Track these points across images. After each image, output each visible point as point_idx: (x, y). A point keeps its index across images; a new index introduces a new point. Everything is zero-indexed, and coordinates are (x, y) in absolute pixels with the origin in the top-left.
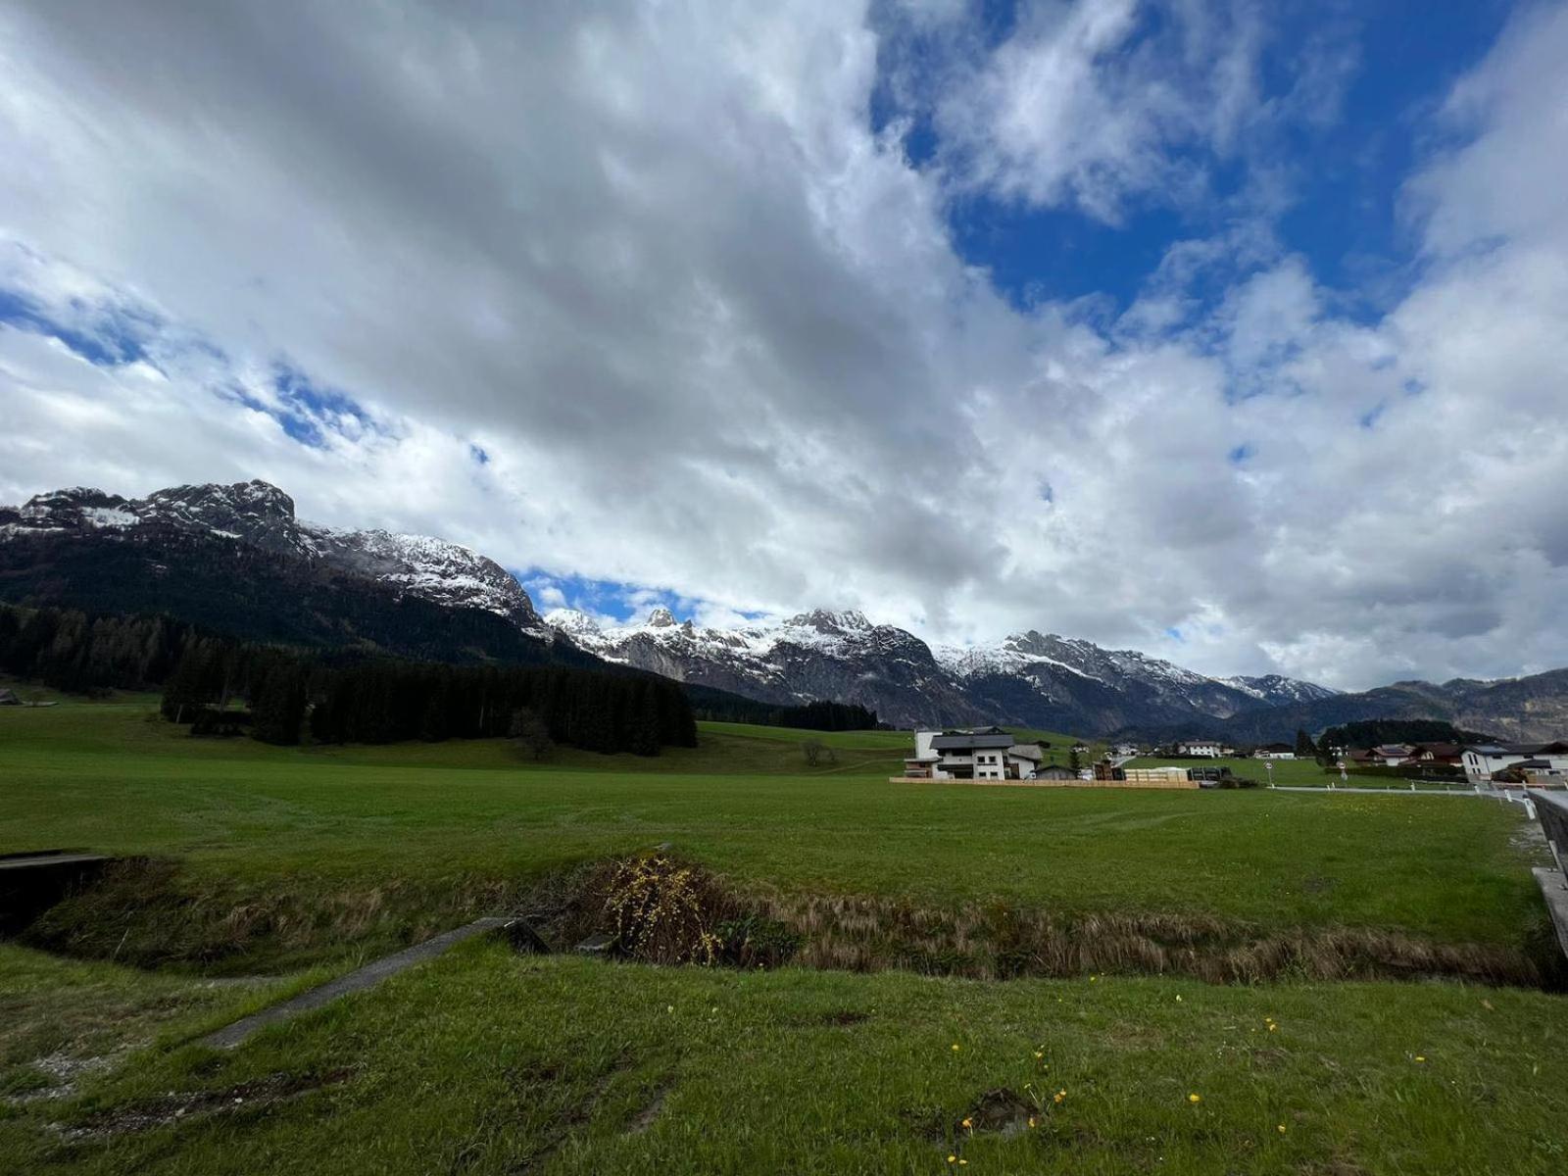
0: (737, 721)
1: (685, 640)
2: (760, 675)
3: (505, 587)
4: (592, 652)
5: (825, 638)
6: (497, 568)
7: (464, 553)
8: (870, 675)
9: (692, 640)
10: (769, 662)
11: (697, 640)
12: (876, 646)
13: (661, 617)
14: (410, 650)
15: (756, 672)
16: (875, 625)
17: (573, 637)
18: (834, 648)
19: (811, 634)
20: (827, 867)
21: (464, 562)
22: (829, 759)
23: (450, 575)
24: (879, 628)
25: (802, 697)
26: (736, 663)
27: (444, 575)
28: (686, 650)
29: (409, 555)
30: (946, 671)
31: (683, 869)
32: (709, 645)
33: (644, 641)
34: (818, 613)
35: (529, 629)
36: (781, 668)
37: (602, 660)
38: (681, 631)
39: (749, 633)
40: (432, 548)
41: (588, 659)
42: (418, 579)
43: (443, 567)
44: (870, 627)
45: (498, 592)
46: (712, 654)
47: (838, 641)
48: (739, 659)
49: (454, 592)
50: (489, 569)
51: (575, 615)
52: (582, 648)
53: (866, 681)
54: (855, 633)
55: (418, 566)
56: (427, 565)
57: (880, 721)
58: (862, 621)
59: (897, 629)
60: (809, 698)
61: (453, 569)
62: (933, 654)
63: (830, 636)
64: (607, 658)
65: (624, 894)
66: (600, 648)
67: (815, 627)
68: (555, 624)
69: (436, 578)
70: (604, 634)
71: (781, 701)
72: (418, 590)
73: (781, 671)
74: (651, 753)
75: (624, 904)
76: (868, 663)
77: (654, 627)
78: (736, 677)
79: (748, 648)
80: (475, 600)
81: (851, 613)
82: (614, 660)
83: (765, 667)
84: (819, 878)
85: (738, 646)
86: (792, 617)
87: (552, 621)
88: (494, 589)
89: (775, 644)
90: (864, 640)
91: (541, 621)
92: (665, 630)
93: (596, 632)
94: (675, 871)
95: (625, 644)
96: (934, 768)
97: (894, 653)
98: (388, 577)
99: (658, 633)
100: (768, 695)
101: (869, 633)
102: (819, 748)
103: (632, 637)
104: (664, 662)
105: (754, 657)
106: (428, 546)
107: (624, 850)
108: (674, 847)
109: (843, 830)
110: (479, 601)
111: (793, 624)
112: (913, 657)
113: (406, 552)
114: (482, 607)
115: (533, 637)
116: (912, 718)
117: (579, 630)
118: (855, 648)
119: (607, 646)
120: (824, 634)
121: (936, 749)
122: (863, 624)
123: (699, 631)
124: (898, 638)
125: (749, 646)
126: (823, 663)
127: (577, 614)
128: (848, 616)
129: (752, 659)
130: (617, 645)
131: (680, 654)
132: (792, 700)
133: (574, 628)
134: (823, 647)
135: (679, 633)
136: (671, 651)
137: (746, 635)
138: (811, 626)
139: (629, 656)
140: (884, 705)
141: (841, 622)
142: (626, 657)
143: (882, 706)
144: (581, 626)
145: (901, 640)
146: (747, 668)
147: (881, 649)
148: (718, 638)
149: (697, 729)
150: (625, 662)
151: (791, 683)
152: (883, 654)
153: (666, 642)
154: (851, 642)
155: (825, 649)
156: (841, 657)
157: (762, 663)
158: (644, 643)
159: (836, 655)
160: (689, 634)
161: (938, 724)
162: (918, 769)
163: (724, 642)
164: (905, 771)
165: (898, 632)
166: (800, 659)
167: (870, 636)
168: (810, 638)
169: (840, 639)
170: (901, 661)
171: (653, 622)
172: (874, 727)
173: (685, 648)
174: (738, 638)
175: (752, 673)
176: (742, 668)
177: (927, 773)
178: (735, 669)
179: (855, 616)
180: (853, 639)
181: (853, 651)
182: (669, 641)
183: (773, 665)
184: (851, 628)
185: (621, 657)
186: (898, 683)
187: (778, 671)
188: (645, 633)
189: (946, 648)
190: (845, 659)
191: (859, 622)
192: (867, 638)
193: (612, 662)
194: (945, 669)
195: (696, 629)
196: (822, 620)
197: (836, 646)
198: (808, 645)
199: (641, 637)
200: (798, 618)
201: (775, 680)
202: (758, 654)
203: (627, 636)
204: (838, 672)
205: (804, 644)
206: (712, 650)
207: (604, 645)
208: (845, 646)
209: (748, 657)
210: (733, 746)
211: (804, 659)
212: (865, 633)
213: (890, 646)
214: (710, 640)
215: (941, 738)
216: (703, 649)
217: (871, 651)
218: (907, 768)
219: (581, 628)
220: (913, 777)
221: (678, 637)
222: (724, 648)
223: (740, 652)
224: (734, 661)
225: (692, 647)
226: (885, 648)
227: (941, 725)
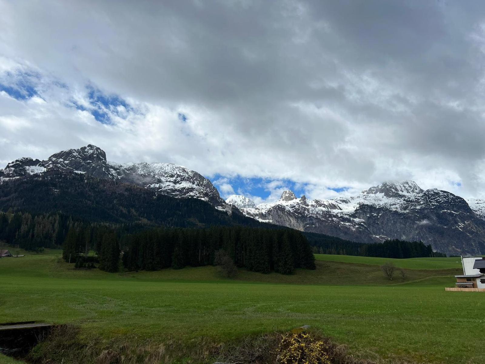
0: (339, 254)
1: (302, 207)
2: (349, 225)
3: (205, 186)
4: (252, 217)
5: (391, 200)
6: (200, 176)
7: (184, 170)
8: (425, 222)
9: (307, 207)
10: (355, 217)
11: (310, 207)
12: (426, 203)
13: (287, 195)
14: (163, 223)
15: (347, 224)
16: (425, 190)
17: (242, 210)
18: (397, 206)
19: (381, 199)
20: (410, 344)
21: (184, 174)
22: (401, 276)
23: (178, 182)
24: (428, 191)
25: (379, 237)
26: (335, 219)
27: (175, 182)
28: (304, 213)
29: (158, 174)
30: (481, 216)
31: (318, 340)
32: (317, 209)
33: (280, 209)
34: (385, 185)
35: (219, 207)
36: (363, 220)
37: (258, 221)
38: (300, 202)
39: (341, 201)
40: (168, 169)
41: (250, 221)
42: (164, 186)
43: (174, 178)
44: (421, 191)
45: (202, 189)
46: (319, 214)
47: (400, 202)
48: (336, 216)
49: (181, 191)
50: (197, 177)
51: (241, 197)
52: (247, 216)
53: (423, 226)
54: (412, 196)
55: (163, 179)
56: (167, 178)
57: (434, 251)
58: (415, 187)
59: (442, 191)
60: (383, 238)
61: (179, 179)
62: (470, 205)
63: (394, 199)
64: (260, 220)
65: (286, 353)
66: (256, 215)
67: (383, 194)
68: (231, 204)
69: (172, 184)
70: (257, 207)
71: (365, 240)
72: (164, 191)
73: (363, 222)
75: (287, 359)
76: (422, 214)
77: (284, 201)
78: (336, 227)
79: (341, 209)
80: (192, 194)
81: (407, 183)
82: (264, 221)
83: (353, 221)
84: (406, 350)
85: (335, 209)
86: (368, 189)
87: (230, 202)
88: (200, 187)
89: (358, 206)
90: (418, 199)
91: (224, 202)
92: (291, 202)
93: (253, 206)
94: (314, 342)
95: (269, 211)
96: (478, 281)
97: (440, 206)
98: (150, 186)
99: (287, 204)
100: (357, 238)
101: (421, 195)
102: (392, 269)
103: (273, 207)
104: (292, 221)
105: (346, 215)
106: (166, 168)
107: (283, 328)
108: (312, 328)
109: (417, 321)
110: (193, 194)
111: (368, 193)
112: (455, 209)
113: (157, 172)
114: (195, 197)
115: (221, 211)
116: (458, 249)
117: (244, 206)
118: (412, 205)
119: (260, 213)
120: (390, 198)
121: (478, 269)
122: (416, 189)
123: (311, 201)
124: (442, 197)
125: (342, 208)
126: (391, 216)
127: (242, 197)
128: (405, 185)
129: (344, 216)
130: (265, 213)
131: (301, 216)
132: (372, 240)
133: (241, 205)
134: (390, 206)
135: (299, 203)
136: (295, 214)
137: (339, 202)
138: (381, 193)
139: (272, 218)
140: (436, 241)
141: (401, 189)
142: (271, 219)
143: (435, 241)
144: (245, 203)
145: (445, 198)
146: (342, 221)
147: (431, 205)
148: (322, 205)
149: (315, 259)
150: (270, 222)
151: (371, 229)
152: (432, 207)
153: (292, 209)
154: (409, 201)
155: (392, 207)
156: (403, 211)
157: (351, 218)
158: (280, 211)
159: (399, 210)
160: (305, 204)
161: (478, 252)
162: (465, 282)
163: (326, 207)
164: (456, 284)
165: (442, 193)
166: (375, 215)
167: (422, 197)
168: (380, 201)
169: (401, 200)
170: (446, 212)
171: (284, 198)
172: (430, 255)
173: (303, 212)
174: (335, 204)
175: (345, 224)
176: (339, 222)
177: (473, 285)
178: (334, 223)
179: (410, 185)
180: (410, 199)
181: (411, 207)
182: (293, 208)
183: (358, 219)
184: (408, 193)
185: (268, 219)
186: (445, 226)
187: (362, 222)
188: (279, 205)
189: (480, 200)
190: (406, 213)
191: (414, 188)
192: (420, 198)
193: (263, 222)
194: (480, 215)
195: (308, 200)
196: (387, 189)
197: (399, 205)
198: (380, 205)
199: (277, 207)
200: (372, 189)
201: (360, 228)
202: (348, 213)
203: (270, 207)
204: (401, 221)
205: (377, 205)
206: (319, 212)
207: (258, 213)
208: (405, 204)
209: (342, 215)
210: (338, 269)
211: (378, 214)
212: (418, 195)
213: (437, 201)
214: (318, 206)
215: (480, 261)
216: (314, 212)
217: (424, 207)
218: (458, 281)
219: (245, 204)
220: (463, 287)
221: (298, 206)
222: (326, 210)
223: (336, 212)
224: (333, 218)
225: (307, 211)
226: (433, 203)
227: (480, 253)
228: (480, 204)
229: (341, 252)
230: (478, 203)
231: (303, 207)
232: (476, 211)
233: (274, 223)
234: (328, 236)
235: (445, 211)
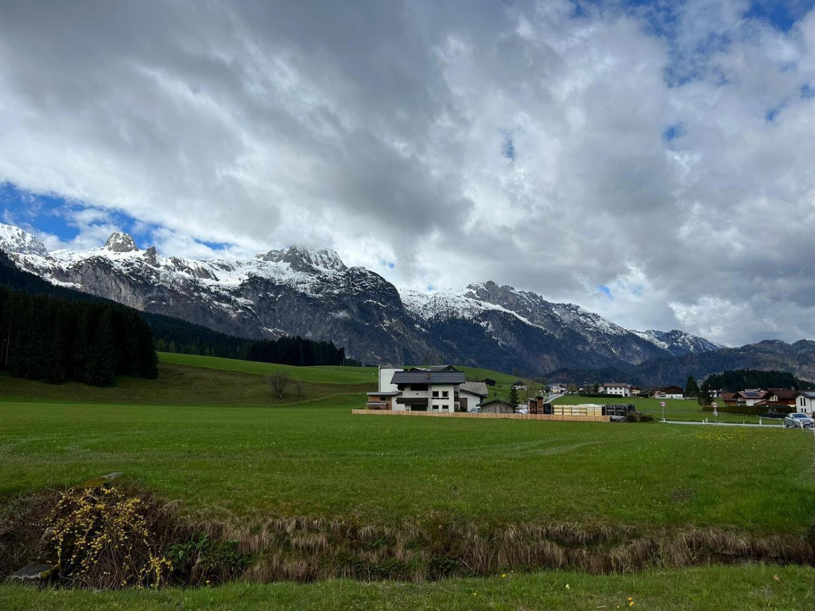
0: (202, 353)
1: (147, 268)
2: (228, 308)
4: (36, 274)
5: (298, 276)
8: (342, 314)
9: (155, 268)
10: (239, 295)
11: (161, 269)
12: (349, 286)
13: (120, 241)
15: (224, 305)
16: (349, 267)
17: (13, 256)
18: (307, 285)
19: (285, 271)
20: (283, 491)
22: (295, 392)
24: (353, 269)
25: (272, 332)
26: (204, 295)
28: (148, 278)
30: (411, 314)
31: (132, 496)
32: (174, 275)
33: (102, 265)
34: (293, 250)
36: (252, 302)
37: (49, 283)
38: (143, 258)
39: (219, 265)
44: (344, 267)
46: (178, 284)
47: (312, 279)
48: (207, 290)
51: (15, 230)
52: (24, 269)
53: (338, 320)
54: (329, 273)
57: (348, 357)
58: (336, 261)
59: (370, 272)
60: (277, 333)
62: (401, 297)
63: (304, 274)
64: (55, 282)
65: (65, 523)
66: (47, 270)
67: (289, 264)
70: (51, 254)
71: (250, 335)
73: (252, 305)
74: (107, 383)
75: (64, 534)
76: (340, 302)
77: (112, 252)
78: (204, 308)
79: (217, 280)
81: (326, 253)
82: (63, 284)
83: (235, 301)
84: (274, 501)
85: (208, 278)
86: (266, 253)
89: (247, 278)
90: (338, 279)
92: (124, 256)
93: (42, 251)
94: (124, 499)
95: (78, 267)
96: (394, 401)
97: (365, 294)
99: (117, 259)
100: (237, 329)
101: (342, 273)
102: (285, 381)
103: (86, 260)
104: (123, 289)
105: (224, 290)
107: (66, 481)
108: (124, 476)
109: (301, 457)
111: (265, 259)
112: (383, 300)
116: (378, 356)
117: (20, 248)
118: (328, 287)
119: (55, 268)
120: (298, 272)
121: (396, 384)
122: (337, 265)
123: (164, 259)
124: (370, 280)
125: (218, 278)
126: (295, 300)
127: (17, 230)
128: (323, 255)
129: (221, 292)
130: (67, 268)
131: (142, 282)
132: (261, 334)
133: (13, 246)
134: (297, 284)
135: (141, 260)
136: (131, 279)
137: (215, 266)
138: (285, 263)
139: (82, 280)
140: (352, 343)
141: (316, 261)
142: (78, 282)
143: (350, 343)
144: (23, 244)
145: (372, 282)
146: (216, 300)
147: (353, 290)
148: (185, 268)
149: (158, 360)
150: (77, 287)
151: (261, 318)
152: (355, 294)
153: (126, 268)
154: (324, 280)
155: (298, 286)
156: (314, 295)
157: (232, 296)
158: (100, 268)
159: (308, 292)
160: (153, 262)
161: (401, 362)
162: (379, 402)
163: (191, 273)
164: (367, 404)
165: (371, 274)
166: (272, 295)
167: (343, 277)
168: (283, 274)
169: (313, 277)
170: (371, 302)
171: (111, 245)
172: (341, 363)
173: (147, 276)
174: (207, 269)
175: (221, 306)
176: (210, 301)
177: (387, 405)
178: (203, 301)
179: (330, 256)
180: (327, 278)
181: (326, 290)
182: (129, 268)
183: (244, 299)
184: (325, 268)
185: (72, 281)
186: (367, 323)
187: (249, 305)
188: (101, 257)
189: (414, 292)
190: (318, 297)
191: (335, 262)
192: (340, 278)
193: (61, 286)
194: (411, 311)
195: (160, 256)
196: (296, 258)
197: (309, 284)
198: (281, 281)
199: (96, 262)
200: (272, 253)
201: (245, 314)
202: (228, 287)
203: (80, 259)
204: (309, 309)
205: (277, 280)
206: (177, 280)
207: (51, 267)
208: (318, 284)
209: (217, 290)
210: (197, 378)
211: (276, 295)
212: (338, 273)
213: (362, 287)
214: (176, 270)
215: (401, 374)
216: (168, 278)
217: (344, 291)
218: (369, 401)
219: (23, 246)
220: (374, 409)
221: (139, 264)
222: (191, 279)
223: (208, 284)
224: (201, 293)
225: (155, 275)
226: (357, 288)
227: (403, 363)
228: (413, 297)
229: (207, 350)
230: (411, 295)
231: (149, 268)
232: (407, 306)
233: (86, 289)
234: (188, 323)
235: (371, 301)
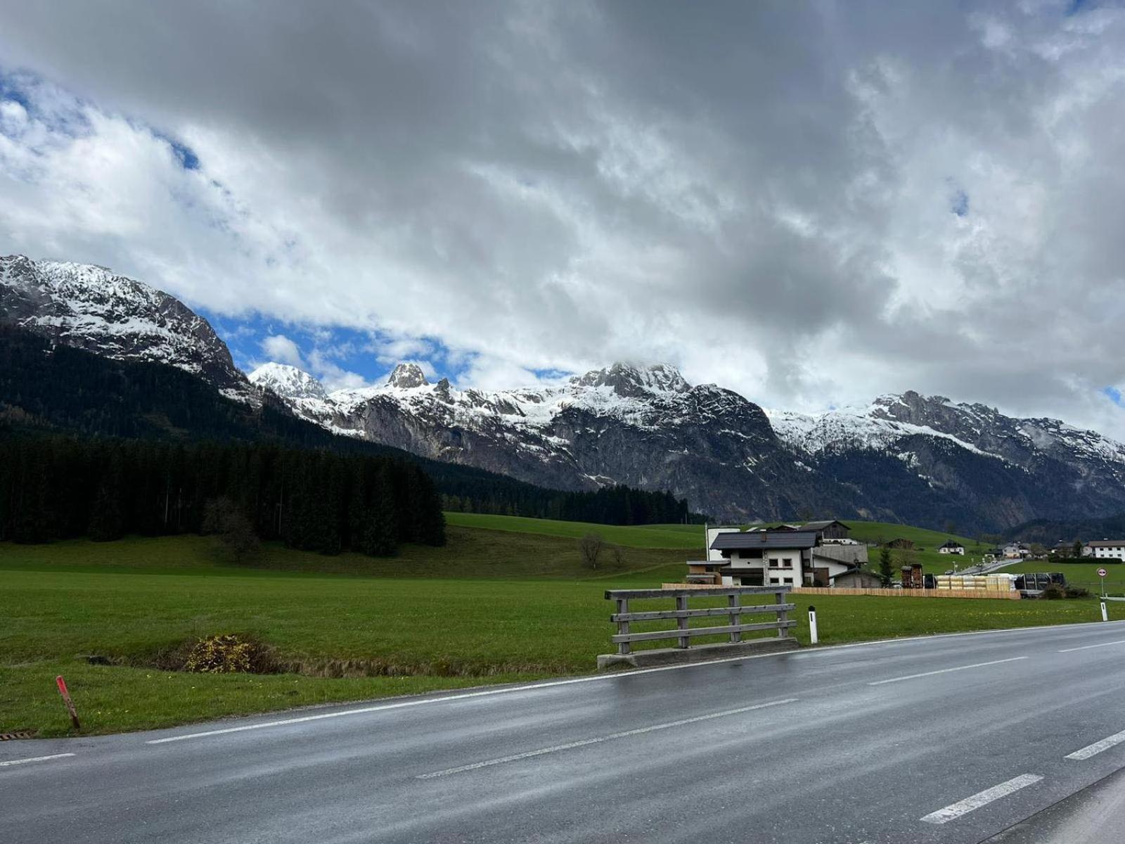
1: (439, 405)
2: (538, 451)
3: (193, 333)
4: (315, 421)
5: (625, 403)
6: (181, 307)
7: (136, 288)
8: (686, 451)
9: (449, 406)
10: (551, 434)
11: (455, 406)
12: (693, 414)
13: (406, 375)
15: (534, 447)
16: (694, 386)
17: (289, 401)
18: (638, 415)
19: (607, 398)
21: (136, 299)
23: (118, 318)
24: (699, 388)
25: (596, 480)
26: (508, 436)
27: (110, 318)
28: (442, 418)
29: (60, 290)
30: (789, 446)
32: (471, 412)
33: (387, 405)
34: (618, 370)
35: (229, 390)
36: (567, 442)
37: (330, 432)
38: (434, 393)
39: (525, 396)
40: (92, 280)
42: (76, 323)
43: (108, 307)
44: (687, 387)
45: (185, 341)
46: (476, 423)
47: (644, 406)
48: (512, 430)
49: (127, 340)
50: (169, 307)
51: (291, 370)
52: (302, 417)
53: (681, 459)
54: (667, 396)
56: (86, 304)
58: (676, 378)
59: (724, 391)
60: (601, 481)
61: (121, 309)
62: (772, 422)
63: (632, 399)
64: (336, 430)
66: (327, 416)
67: (613, 387)
68: (263, 384)
70: (331, 396)
71: (569, 486)
72: (75, 338)
73: (567, 446)
76: (683, 436)
77: (398, 388)
78: (509, 453)
79: (523, 415)
80: (157, 352)
81: (661, 369)
82: (345, 432)
83: (547, 441)
85: (511, 413)
86: (583, 375)
87: (259, 380)
88: (178, 337)
89: (560, 410)
90: (679, 404)
91: (245, 379)
92: (413, 392)
93: (320, 394)
95: (360, 409)
97: (718, 422)
99: (404, 397)
100: (551, 478)
101: (685, 395)
102: (600, 546)
103: (369, 401)
104: (413, 434)
105: (532, 427)
110: (159, 353)
111: (583, 384)
112: (744, 428)
114: (164, 361)
115: (234, 401)
116: (742, 508)
117: (297, 392)
118: (666, 415)
119: (335, 413)
120: (625, 397)
122: (677, 383)
123: (459, 393)
124: (724, 402)
125: (525, 413)
126: (622, 435)
127: (293, 369)
128: (657, 372)
129: (529, 430)
130: (349, 412)
131: (434, 424)
132: (581, 484)
133: (290, 389)
134: (624, 414)
135: (432, 396)
136: (421, 420)
137: (521, 398)
138: (607, 387)
139: (365, 426)
140: (703, 491)
141: (648, 380)
142: (361, 428)
143: (701, 490)
144: (299, 386)
145: (728, 404)
146: (523, 442)
147: (701, 417)
148: (484, 403)
149: (445, 523)
150: (361, 435)
151: (580, 462)
152: (704, 423)
153: (415, 407)
154: (660, 407)
155: (626, 416)
156: (647, 427)
157: (543, 435)
158: (385, 409)
159: (639, 424)
160: (445, 397)
161: (777, 517)
163: (491, 408)
165: (725, 394)
166: (592, 431)
167: (685, 400)
168: (605, 402)
169: (646, 403)
170: (728, 433)
171: (397, 381)
172: (683, 520)
173: (440, 415)
174: (511, 402)
175: (529, 448)
176: (516, 443)
178: (507, 444)
179: (667, 372)
180: (663, 403)
181: (663, 420)
182: (418, 407)
183: (557, 438)
184: (660, 389)
185: (354, 428)
186: (723, 462)
187: (564, 445)
188: (386, 396)
189: (791, 414)
190: (652, 430)
191: (673, 380)
192: (682, 402)
193: (343, 435)
194: (787, 443)
195: (454, 390)
196: (622, 378)
197: (640, 413)
198: (603, 412)
199: (380, 402)
200: (591, 375)
201: (559, 457)
202: (538, 424)
203: (362, 400)
204: (642, 447)
205: (597, 409)
206: (476, 419)
207: (331, 411)
208: (652, 412)
209: (524, 428)
211: (598, 430)
212: (679, 395)
213: (714, 412)
214: (474, 406)
216: (464, 417)
217: (688, 420)
219: (299, 389)
221: (430, 401)
222: (493, 416)
223: (513, 422)
224: (505, 434)
225: (448, 414)
226: (706, 415)
227: (780, 518)
228: (790, 422)
229: (509, 508)
230: (787, 420)
231: (442, 406)
232: (782, 435)
233: (371, 437)
234: (490, 472)
235: (727, 431)
